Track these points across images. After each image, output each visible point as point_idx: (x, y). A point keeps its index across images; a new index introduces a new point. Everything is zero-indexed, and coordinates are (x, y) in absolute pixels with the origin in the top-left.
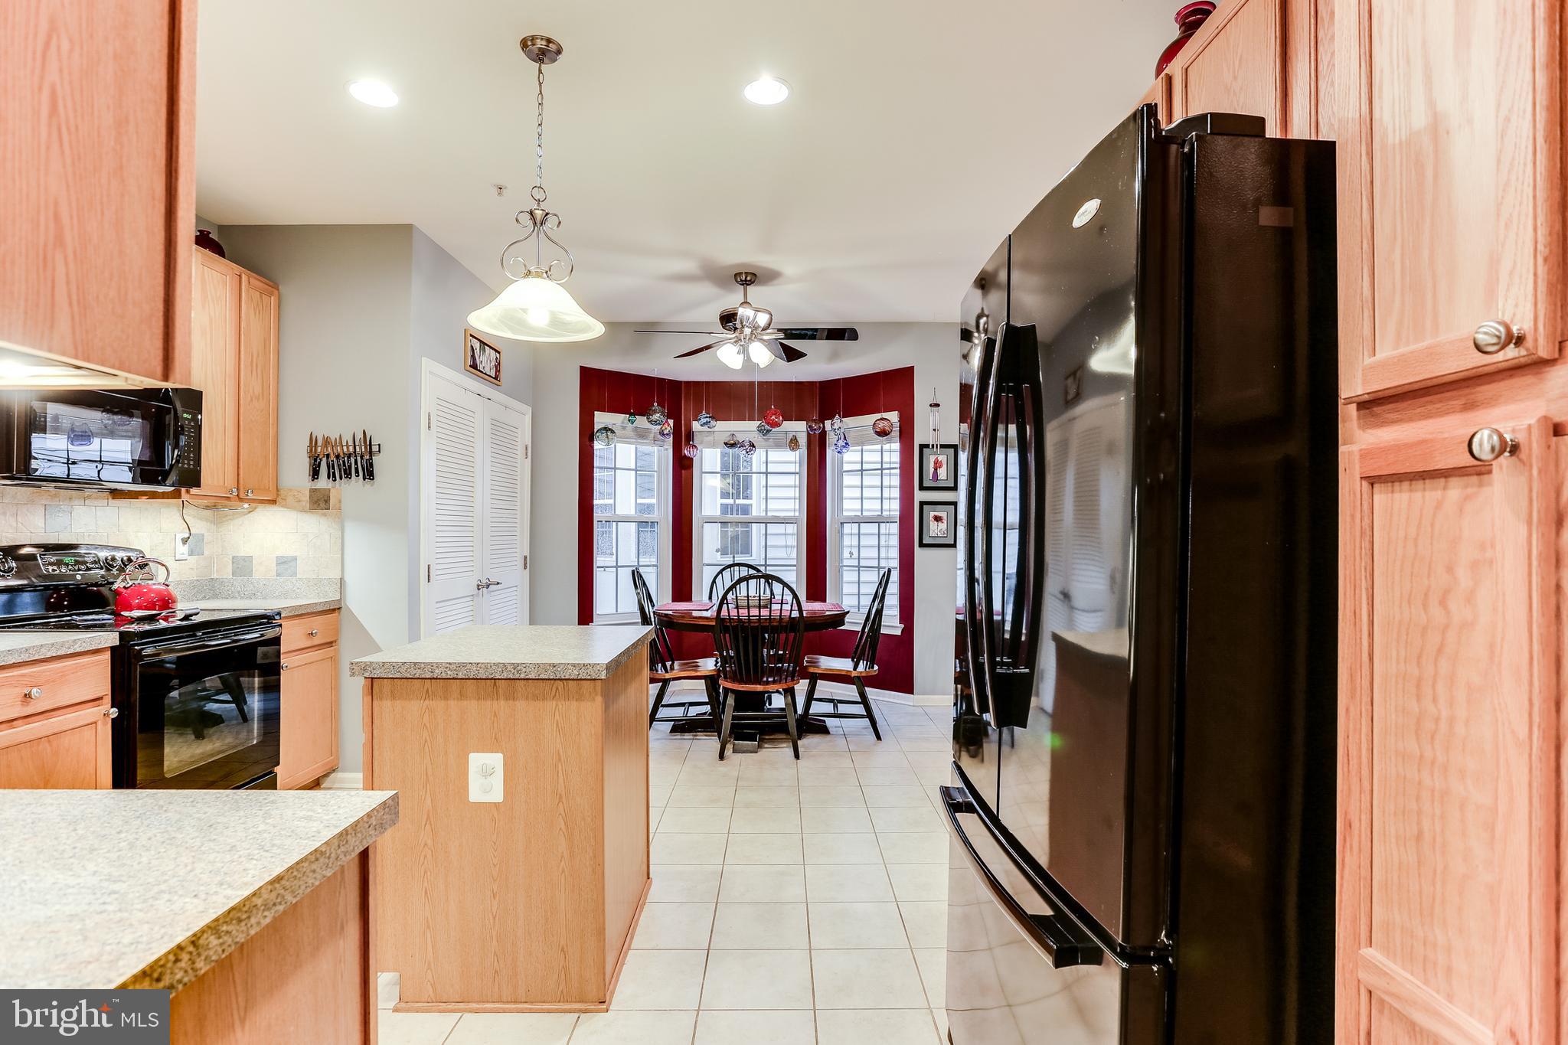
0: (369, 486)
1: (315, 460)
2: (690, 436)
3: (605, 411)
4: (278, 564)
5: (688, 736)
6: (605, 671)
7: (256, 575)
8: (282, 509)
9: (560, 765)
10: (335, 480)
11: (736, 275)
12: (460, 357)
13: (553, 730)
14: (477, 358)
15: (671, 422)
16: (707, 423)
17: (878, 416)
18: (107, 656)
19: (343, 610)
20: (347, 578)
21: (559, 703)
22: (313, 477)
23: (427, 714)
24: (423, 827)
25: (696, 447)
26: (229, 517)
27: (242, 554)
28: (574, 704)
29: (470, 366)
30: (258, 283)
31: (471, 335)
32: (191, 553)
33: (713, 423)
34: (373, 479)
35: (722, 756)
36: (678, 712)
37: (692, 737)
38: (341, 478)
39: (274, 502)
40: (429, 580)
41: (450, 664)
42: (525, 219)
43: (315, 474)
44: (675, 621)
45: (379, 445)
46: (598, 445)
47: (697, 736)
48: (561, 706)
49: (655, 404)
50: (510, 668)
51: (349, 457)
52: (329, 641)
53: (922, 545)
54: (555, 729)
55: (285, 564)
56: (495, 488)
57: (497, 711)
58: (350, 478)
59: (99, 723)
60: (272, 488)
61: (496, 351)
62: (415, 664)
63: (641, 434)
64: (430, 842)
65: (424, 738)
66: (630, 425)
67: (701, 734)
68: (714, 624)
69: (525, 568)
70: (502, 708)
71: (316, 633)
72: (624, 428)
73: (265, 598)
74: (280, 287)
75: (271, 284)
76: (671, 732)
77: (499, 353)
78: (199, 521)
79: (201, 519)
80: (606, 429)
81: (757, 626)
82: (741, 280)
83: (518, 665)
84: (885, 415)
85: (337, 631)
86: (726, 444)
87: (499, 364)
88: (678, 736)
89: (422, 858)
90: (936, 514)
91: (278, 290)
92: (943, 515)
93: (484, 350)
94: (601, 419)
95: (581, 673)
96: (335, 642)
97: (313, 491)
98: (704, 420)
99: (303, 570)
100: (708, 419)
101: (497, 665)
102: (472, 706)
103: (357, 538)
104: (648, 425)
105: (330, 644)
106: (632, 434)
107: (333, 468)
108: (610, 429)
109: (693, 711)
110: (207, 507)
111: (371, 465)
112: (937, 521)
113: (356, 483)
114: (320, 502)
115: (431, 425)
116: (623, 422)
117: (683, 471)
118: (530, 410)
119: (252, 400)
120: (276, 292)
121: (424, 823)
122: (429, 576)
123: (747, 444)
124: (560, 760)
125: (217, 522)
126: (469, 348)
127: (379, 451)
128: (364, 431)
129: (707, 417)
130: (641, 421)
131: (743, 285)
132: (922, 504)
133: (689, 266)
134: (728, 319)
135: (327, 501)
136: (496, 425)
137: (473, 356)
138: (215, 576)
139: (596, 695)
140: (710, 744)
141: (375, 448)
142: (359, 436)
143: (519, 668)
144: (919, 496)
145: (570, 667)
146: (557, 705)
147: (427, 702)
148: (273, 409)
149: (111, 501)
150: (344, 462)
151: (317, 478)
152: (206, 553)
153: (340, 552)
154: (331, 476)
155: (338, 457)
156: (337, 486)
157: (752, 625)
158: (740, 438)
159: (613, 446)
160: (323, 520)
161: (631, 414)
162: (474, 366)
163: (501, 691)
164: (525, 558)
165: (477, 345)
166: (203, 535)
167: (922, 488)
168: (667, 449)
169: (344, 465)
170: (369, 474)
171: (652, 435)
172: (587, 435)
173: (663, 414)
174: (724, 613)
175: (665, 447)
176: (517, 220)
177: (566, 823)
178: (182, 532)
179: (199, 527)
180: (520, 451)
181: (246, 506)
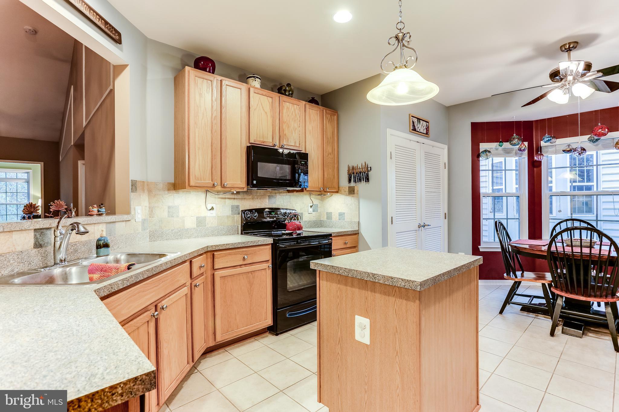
0: (368, 184)
1: (350, 175)
2: (539, 149)
3: (485, 143)
4: (339, 215)
5: (532, 315)
6: (419, 286)
7: (333, 219)
8: (340, 195)
9: (397, 334)
10: (356, 183)
11: (561, 47)
12: (407, 126)
13: (393, 313)
14: (416, 126)
15: (526, 144)
16: (549, 140)
18: (270, 247)
19: (360, 234)
20: (361, 222)
21: (396, 299)
22: (349, 182)
23: (339, 291)
24: (337, 345)
25: (542, 155)
26: (326, 198)
27: (329, 211)
28: (405, 301)
29: (412, 130)
30: (330, 112)
31: (412, 116)
32: (314, 211)
33: (553, 140)
34: (369, 181)
35: (552, 334)
36: (526, 300)
37: (534, 316)
38: (358, 182)
39: (337, 192)
40: (392, 223)
41: (346, 269)
42: (394, 41)
43: (350, 181)
44: (521, 250)
45: (371, 167)
47: (538, 316)
48: (397, 301)
49: (515, 135)
50: (371, 275)
51: (360, 173)
52: (353, 246)
54: (394, 313)
55: (341, 215)
56: (427, 182)
57: (367, 296)
58: (361, 182)
59: (267, 269)
60: (336, 186)
61: (426, 122)
62: (333, 266)
63: (507, 152)
64: (340, 353)
65: (338, 302)
66: (500, 148)
67: (541, 315)
68: (546, 254)
69: (445, 218)
70: (369, 296)
71: (347, 243)
72: (497, 149)
73: (335, 228)
74: (338, 112)
75: (335, 111)
76: (520, 310)
77: (428, 122)
78: (316, 200)
79: (317, 199)
80: (486, 151)
81: (580, 259)
82: (565, 49)
83: (375, 274)
85: (357, 242)
86: (564, 151)
87: (428, 127)
88: (525, 313)
89: (337, 359)
91: (337, 113)
93: (420, 122)
94: (483, 146)
95: (406, 285)
96: (357, 246)
97: (349, 187)
98: (546, 139)
99: (347, 218)
100: (550, 138)
101: (365, 273)
102: (356, 291)
103: (364, 205)
104: (511, 147)
105: (354, 247)
106: (502, 152)
107: (355, 178)
108: (488, 151)
109: (536, 301)
110: (319, 195)
111: (368, 175)
113: (363, 184)
114: (352, 191)
115: (392, 157)
116: (496, 147)
117: (535, 169)
118: (446, 147)
119: (328, 155)
120: (336, 114)
121: (338, 343)
122: (392, 221)
123: (579, 150)
124: (397, 332)
125: (322, 200)
126: (411, 122)
127: (371, 170)
128: (365, 162)
129: (548, 137)
130: (506, 145)
131: (567, 51)
133: (526, 51)
134: (555, 75)
135: (354, 191)
136: (428, 155)
137: (414, 126)
138: (322, 219)
139: (416, 299)
140: (546, 323)
141: (369, 169)
142: (364, 164)
143: (375, 276)
145: (400, 280)
146: (395, 300)
147: (339, 285)
148: (336, 157)
149: (288, 194)
150: (359, 175)
151: (350, 182)
152: (319, 211)
153: (358, 211)
154: (355, 181)
155: (357, 173)
156: (357, 185)
157: (575, 258)
158: (574, 146)
159: (491, 159)
160: (353, 198)
161: (500, 142)
162: (414, 129)
163: (369, 287)
164: (445, 214)
165: (415, 120)
166: (318, 204)
168: (524, 158)
169: (359, 177)
170: (367, 180)
171: (514, 151)
172: (476, 155)
173: (519, 139)
174: (553, 249)
175: (523, 157)
176: (389, 43)
177: (400, 368)
178: (310, 204)
179: (316, 202)
180: (442, 166)
181: (329, 194)
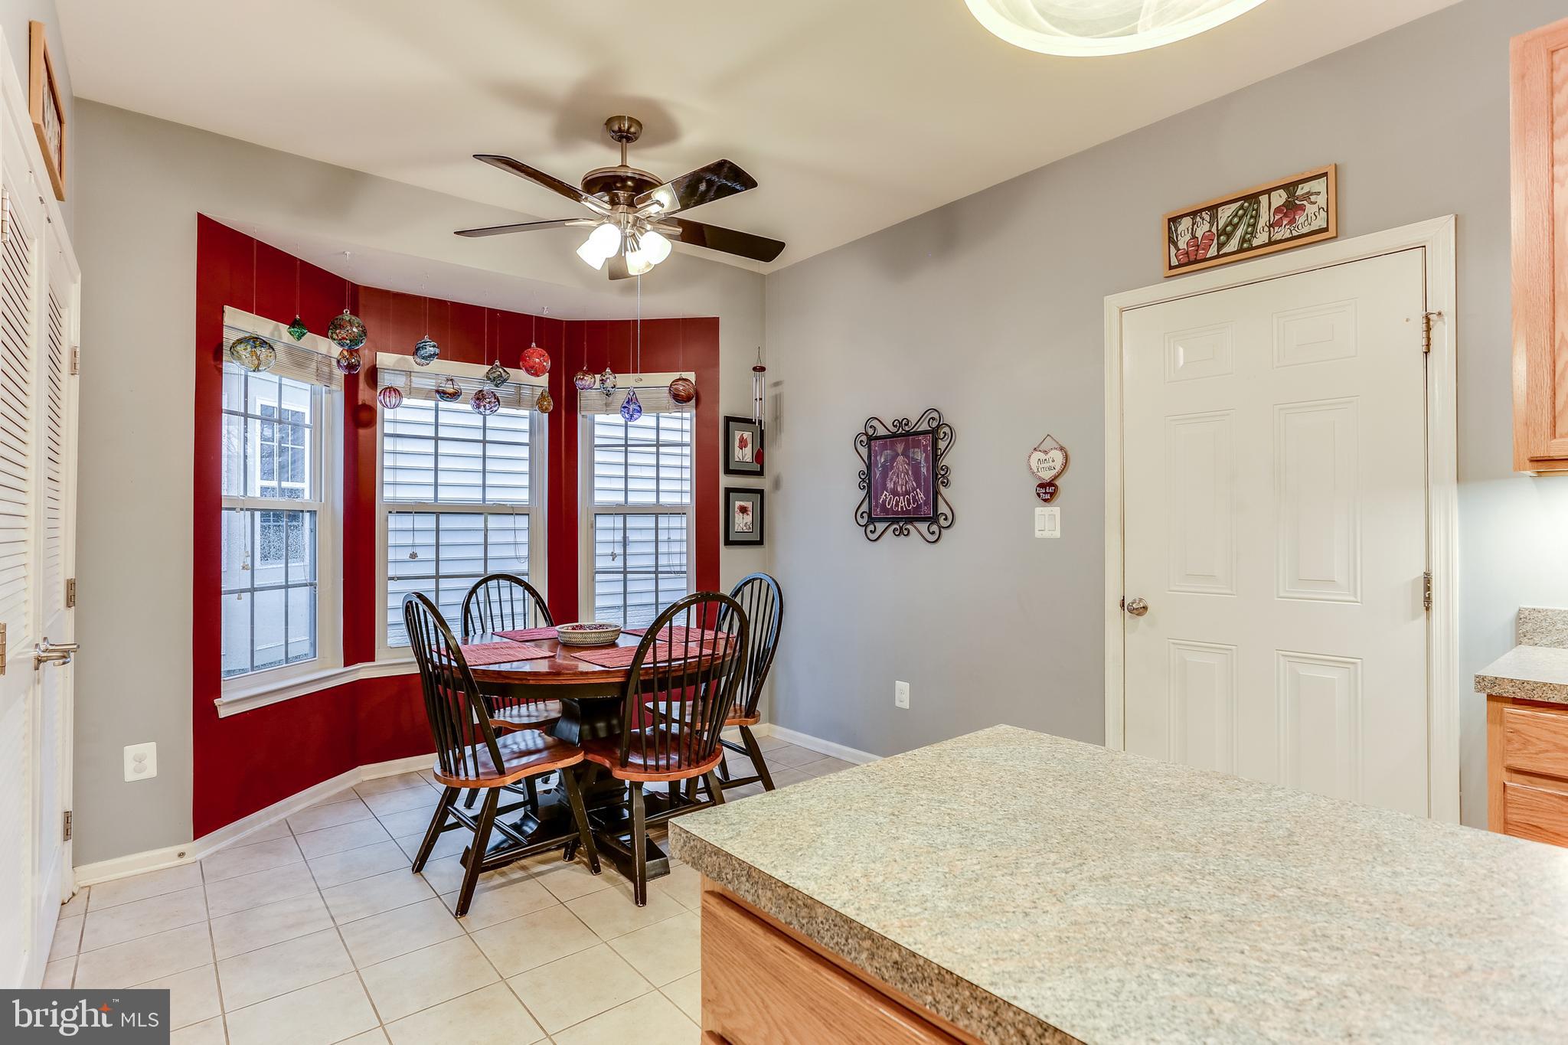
17: (676, 375)
46: (232, 369)
53: (728, 542)
84: (685, 375)
90: (742, 503)
92: (749, 505)
112: (743, 513)
132: (728, 491)
144: (725, 481)
167: (728, 471)
